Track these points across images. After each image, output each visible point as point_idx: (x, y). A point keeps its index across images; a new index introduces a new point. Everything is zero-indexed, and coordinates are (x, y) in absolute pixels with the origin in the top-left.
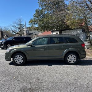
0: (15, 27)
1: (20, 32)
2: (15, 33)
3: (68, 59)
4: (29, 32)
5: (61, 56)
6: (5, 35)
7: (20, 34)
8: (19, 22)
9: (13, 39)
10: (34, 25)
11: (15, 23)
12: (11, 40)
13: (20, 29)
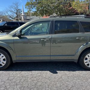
0: (11, 11)
1: (17, 17)
2: (12, 18)
3: (85, 61)
4: (27, 17)
5: (73, 55)
6: (2, 20)
7: (17, 20)
8: (16, 6)
9: (5, 24)
10: (31, 9)
11: (12, 7)
12: (3, 25)
13: (17, 14)
